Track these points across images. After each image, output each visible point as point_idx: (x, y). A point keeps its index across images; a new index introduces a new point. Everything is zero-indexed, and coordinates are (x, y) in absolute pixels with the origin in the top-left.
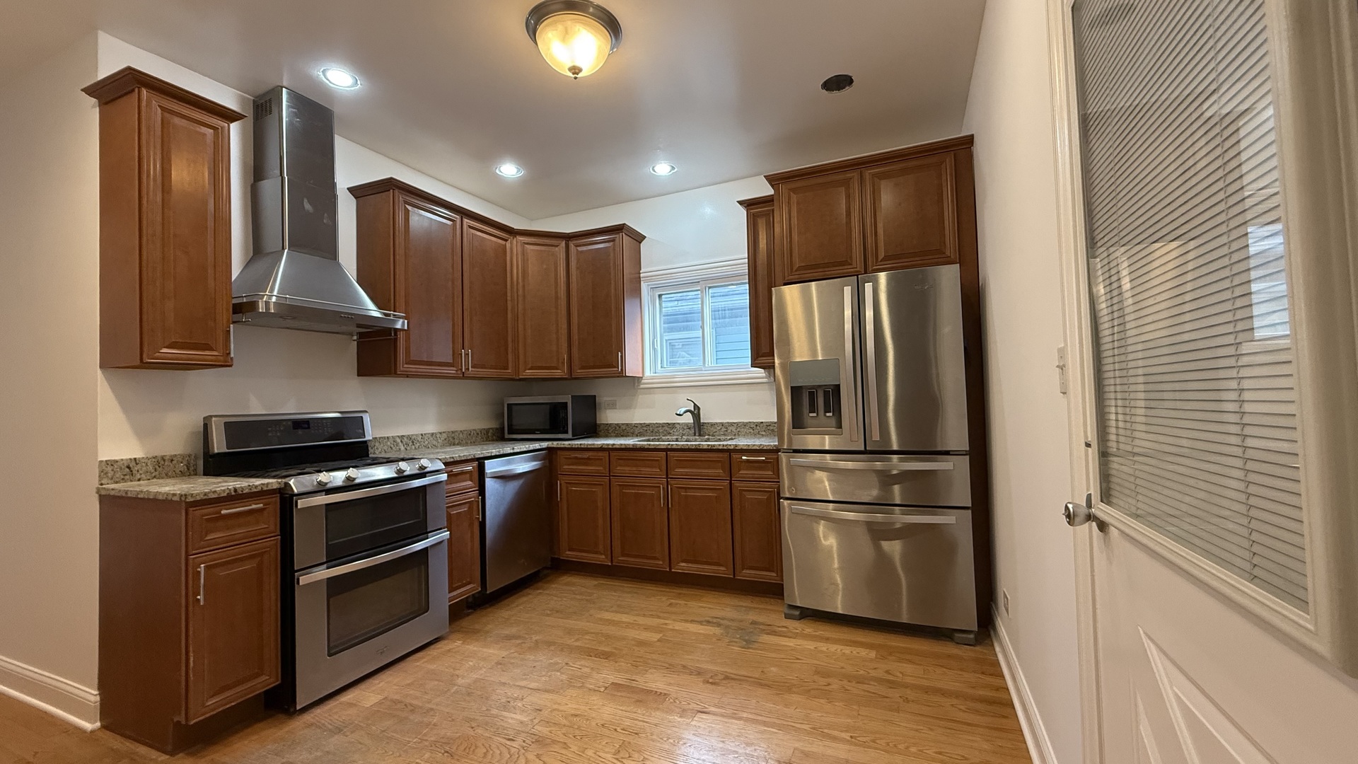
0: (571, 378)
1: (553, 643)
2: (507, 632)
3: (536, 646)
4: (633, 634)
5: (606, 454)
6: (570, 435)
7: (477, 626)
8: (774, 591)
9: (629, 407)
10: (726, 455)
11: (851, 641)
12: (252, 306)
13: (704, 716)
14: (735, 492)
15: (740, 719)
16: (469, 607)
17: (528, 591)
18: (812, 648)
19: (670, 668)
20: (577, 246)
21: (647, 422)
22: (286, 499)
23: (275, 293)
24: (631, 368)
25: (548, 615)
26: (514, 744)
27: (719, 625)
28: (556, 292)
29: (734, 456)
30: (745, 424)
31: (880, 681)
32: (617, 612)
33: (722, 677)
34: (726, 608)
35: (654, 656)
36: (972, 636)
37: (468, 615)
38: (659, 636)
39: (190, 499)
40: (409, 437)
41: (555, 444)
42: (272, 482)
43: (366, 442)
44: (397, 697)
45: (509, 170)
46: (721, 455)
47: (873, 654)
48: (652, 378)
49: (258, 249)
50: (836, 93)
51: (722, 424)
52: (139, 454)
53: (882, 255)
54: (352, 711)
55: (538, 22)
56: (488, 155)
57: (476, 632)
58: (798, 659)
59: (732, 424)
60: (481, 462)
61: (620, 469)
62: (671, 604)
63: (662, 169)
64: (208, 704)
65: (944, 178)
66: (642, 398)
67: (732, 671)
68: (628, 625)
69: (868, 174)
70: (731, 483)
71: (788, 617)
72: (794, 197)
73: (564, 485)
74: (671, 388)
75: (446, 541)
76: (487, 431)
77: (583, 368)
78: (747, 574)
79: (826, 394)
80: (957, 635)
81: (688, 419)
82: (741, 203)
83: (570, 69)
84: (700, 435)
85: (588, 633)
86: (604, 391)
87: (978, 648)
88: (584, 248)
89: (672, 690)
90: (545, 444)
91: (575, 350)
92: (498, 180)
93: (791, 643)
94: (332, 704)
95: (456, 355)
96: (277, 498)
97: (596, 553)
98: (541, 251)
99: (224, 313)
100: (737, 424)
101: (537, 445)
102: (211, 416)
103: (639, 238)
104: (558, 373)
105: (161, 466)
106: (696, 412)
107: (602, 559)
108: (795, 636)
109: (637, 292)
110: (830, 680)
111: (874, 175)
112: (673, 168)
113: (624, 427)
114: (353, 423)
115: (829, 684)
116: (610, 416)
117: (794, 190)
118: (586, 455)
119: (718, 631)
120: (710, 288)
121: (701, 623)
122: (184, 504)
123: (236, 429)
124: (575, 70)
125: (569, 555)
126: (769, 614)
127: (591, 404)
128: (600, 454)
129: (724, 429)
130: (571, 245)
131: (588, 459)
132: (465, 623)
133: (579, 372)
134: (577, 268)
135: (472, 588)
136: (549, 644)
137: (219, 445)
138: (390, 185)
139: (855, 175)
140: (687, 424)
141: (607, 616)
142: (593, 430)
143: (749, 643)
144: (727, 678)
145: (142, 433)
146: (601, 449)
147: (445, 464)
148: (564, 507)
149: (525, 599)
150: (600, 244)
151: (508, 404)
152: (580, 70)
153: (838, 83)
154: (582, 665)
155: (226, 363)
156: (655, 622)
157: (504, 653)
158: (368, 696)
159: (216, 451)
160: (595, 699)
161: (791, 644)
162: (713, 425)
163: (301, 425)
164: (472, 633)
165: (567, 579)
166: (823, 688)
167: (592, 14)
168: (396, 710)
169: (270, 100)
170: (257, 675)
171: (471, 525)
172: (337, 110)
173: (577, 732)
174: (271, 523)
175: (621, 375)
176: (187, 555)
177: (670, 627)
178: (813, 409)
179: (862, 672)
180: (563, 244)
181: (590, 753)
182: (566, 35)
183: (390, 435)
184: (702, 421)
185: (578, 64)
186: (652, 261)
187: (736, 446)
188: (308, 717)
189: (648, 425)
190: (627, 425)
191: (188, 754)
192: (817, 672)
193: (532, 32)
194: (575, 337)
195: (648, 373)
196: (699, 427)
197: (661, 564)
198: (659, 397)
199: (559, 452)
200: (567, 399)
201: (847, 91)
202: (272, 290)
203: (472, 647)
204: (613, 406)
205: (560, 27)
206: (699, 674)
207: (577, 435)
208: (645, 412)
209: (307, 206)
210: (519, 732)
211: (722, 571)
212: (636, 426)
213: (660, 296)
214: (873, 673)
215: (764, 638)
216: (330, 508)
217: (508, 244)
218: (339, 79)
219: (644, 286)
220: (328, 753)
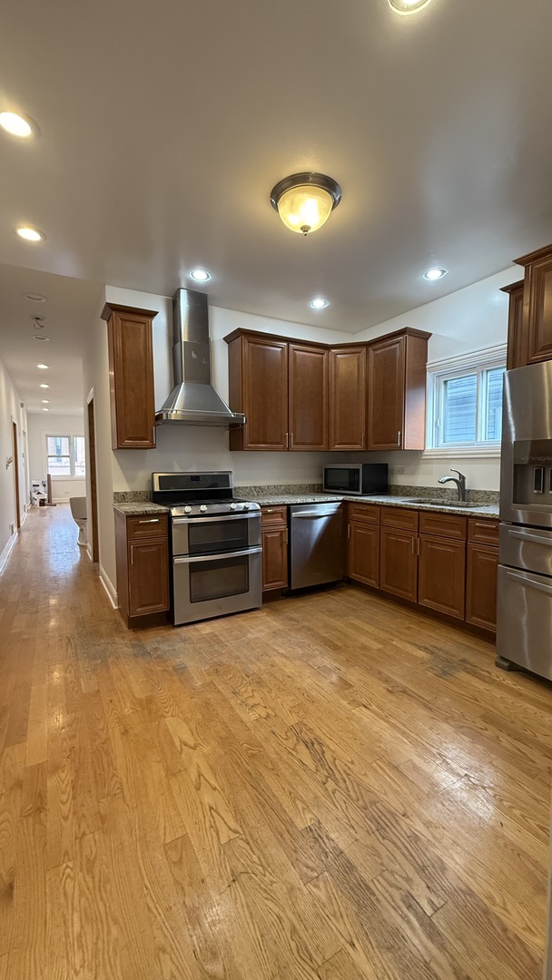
0: (366, 451)
1: (312, 630)
2: (292, 615)
3: (301, 629)
4: (364, 640)
6: (360, 493)
7: (280, 608)
8: (488, 637)
9: (413, 473)
10: (464, 520)
11: (544, 705)
13: (364, 709)
14: (470, 552)
15: (388, 722)
16: (283, 595)
17: (323, 594)
18: (499, 697)
19: (369, 670)
20: (374, 350)
22: (168, 518)
23: (175, 408)
24: (410, 442)
25: (323, 612)
26: (247, 679)
27: (432, 653)
28: (358, 388)
29: (470, 521)
32: (367, 623)
33: (402, 689)
34: (449, 643)
35: (365, 659)
38: (380, 646)
39: (127, 514)
40: (260, 488)
41: (348, 498)
43: (230, 489)
44: (217, 634)
45: (319, 304)
46: (461, 519)
48: (432, 451)
49: (175, 383)
51: (485, 492)
52: (128, 490)
54: (196, 633)
55: (277, 202)
57: (277, 611)
58: (476, 700)
59: (493, 493)
60: (288, 507)
61: (387, 521)
62: (408, 628)
63: (433, 275)
64: (137, 611)
66: (423, 467)
67: (412, 689)
68: (366, 633)
70: (466, 544)
71: (498, 665)
72: (545, 276)
73: (353, 528)
74: (445, 460)
75: (261, 555)
76: (314, 485)
77: (375, 443)
78: (475, 621)
79: (551, 473)
81: (453, 485)
82: (504, 289)
83: (301, 229)
84: (464, 500)
85: (336, 630)
86: (395, 462)
88: (379, 351)
89: (359, 685)
90: (341, 498)
91: (370, 430)
92: (310, 312)
93: (481, 686)
94: (192, 627)
95: (283, 437)
96: (165, 518)
97: (370, 578)
98: (349, 358)
99: (151, 421)
101: (334, 498)
102: (154, 473)
103: (425, 337)
104: (357, 447)
105: (135, 497)
106: (461, 482)
107: (373, 583)
109: (422, 380)
110: (490, 727)
112: (444, 272)
113: (408, 489)
114: (225, 478)
115: (486, 730)
116: (400, 480)
117: (541, 269)
118: (366, 508)
119: (427, 657)
120: (487, 371)
121: (419, 647)
122: (125, 516)
123: (164, 480)
124: (305, 229)
125: (354, 576)
126: (483, 659)
127: (383, 470)
129: (486, 497)
130: (370, 349)
131: (367, 510)
132: (276, 604)
133: (372, 446)
134: (374, 367)
135: (280, 585)
136: (309, 629)
138: (239, 332)
141: (357, 622)
142: (385, 490)
143: (444, 674)
144: (404, 692)
145: (129, 480)
146: (375, 505)
147: (261, 506)
148: (352, 543)
149: (317, 598)
150: (392, 346)
151: (326, 469)
152: (309, 228)
154: (317, 649)
155: (153, 447)
156: (383, 635)
157: (281, 627)
158: (205, 629)
159: (155, 490)
160: (307, 672)
161: (482, 687)
162: (477, 492)
163: (195, 478)
164: (275, 611)
165: (352, 592)
166: (479, 730)
168: (214, 639)
170: (160, 603)
171: (282, 545)
173: (282, 687)
175: (400, 449)
176: (127, 540)
177: (394, 643)
178: (538, 486)
179: (529, 732)
180: (364, 350)
181: (279, 700)
183: (248, 486)
184: (466, 488)
185: (306, 223)
186: (436, 355)
187: (472, 513)
188: (179, 630)
189: (426, 489)
190: (411, 487)
191: (134, 631)
193: (275, 207)
194: (371, 420)
195: (429, 447)
197: (411, 596)
198: (435, 467)
199: (351, 505)
200: (360, 467)
203: (269, 619)
204: (402, 472)
206: (386, 681)
207: (365, 493)
208: (425, 478)
209: (194, 355)
211: (456, 613)
212: (417, 488)
213: (446, 382)
215: (463, 676)
216: (190, 525)
217: (325, 357)
218: (200, 276)
219: (429, 376)
220: (174, 650)
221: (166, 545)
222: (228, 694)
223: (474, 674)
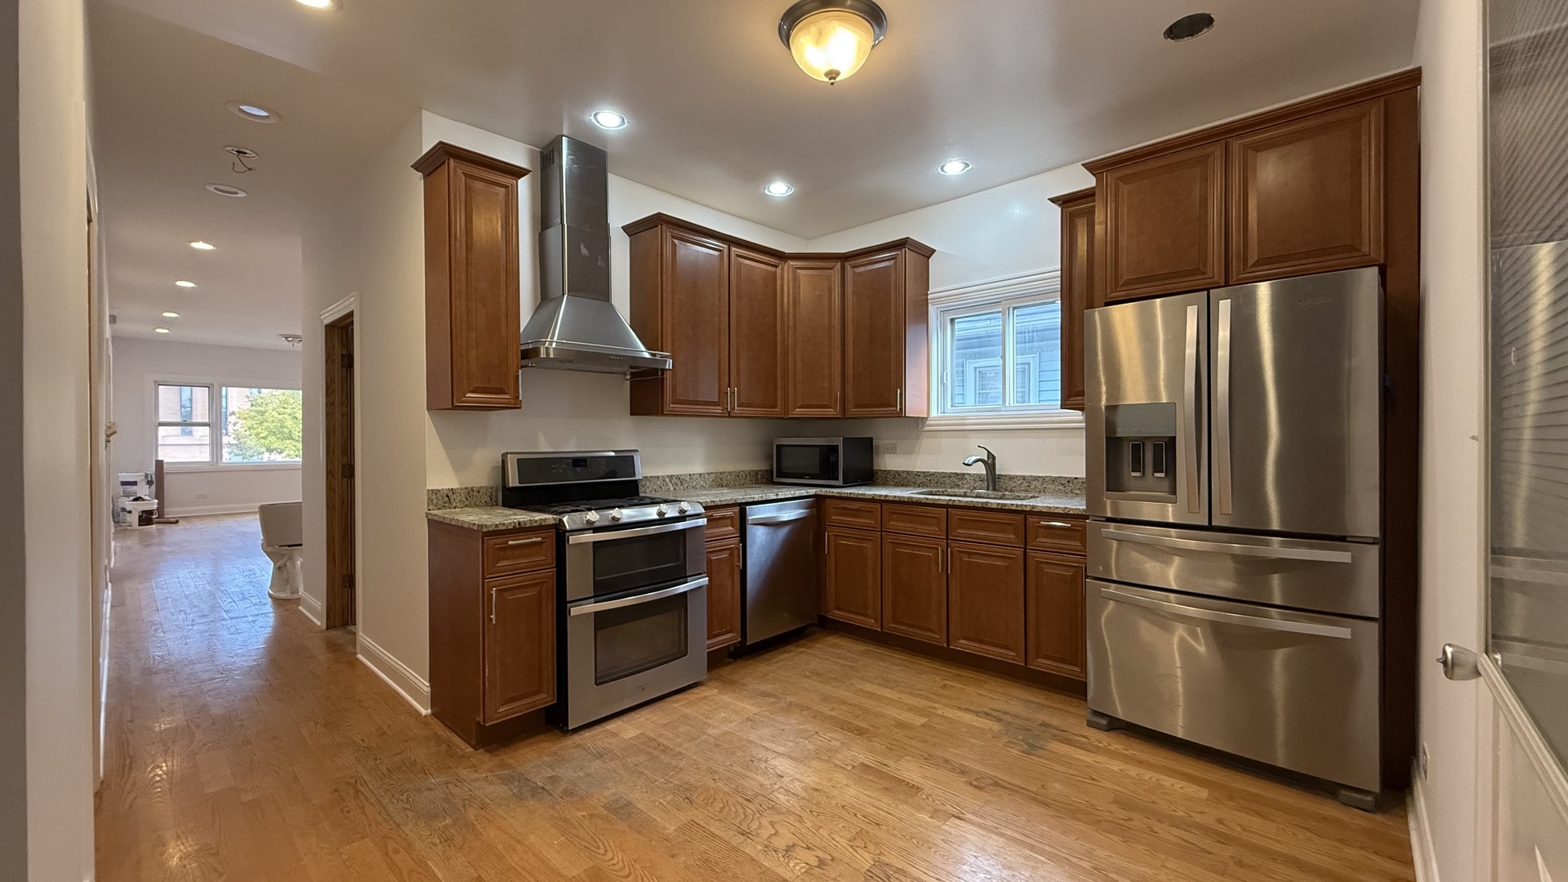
0: (844, 417)
1: (808, 708)
2: (763, 688)
3: (789, 708)
4: (893, 712)
5: (878, 506)
6: (840, 482)
7: (735, 677)
8: (1075, 689)
9: (910, 451)
10: (1020, 517)
11: (1172, 770)
12: (536, 351)
13: (958, 822)
14: (1030, 562)
15: (1002, 835)
16: (730, 656)
17: (791, 647)
18: (1115, 769)
19: (929, 759)
20: (854, 267)
21: (932, 470)
22: (560, 534)
23: (555, 339)
24: (913, 407)
25: (806, 677)
26: (750, 805)
27: (999, 720)
28: (830, 322)
29: (1030, 519)
30: (1054, 480)
31: (1207, 830)
32: (880, 685)
33: (990, 781)
34: (1014, 701)
35: (914, 743)
36: (1369, 798)
37: (729, 663)
38: (923, 720)
39: (485, 530)
40: (678, 477)
41: (823, 491)
42: (549, 518)
43: (636, 481)
44: (652, 735)
45: (779, 189)
46: (1013, 516)
47: (1204, 793)
48: (940, 419)
49: (545, 297)
50: (1187, 41)
51: (1024, 478)
52: (455, 486)
53: (1253, 257)
54: (614, 740)
55: (790, 29)
56: (756, 175)
57: (732, 683)
58: (1093, 779)
59: (1036, 478)
60: (742, 507)
61: (893, 524)
62: (945, 686)
63: (954, 168)
64: (502, 712)
65: (1364, 139)
66: (926, 443)
67: (1004, 778)
68: (891, 702)
69: (1236, 146)
70: (1025, 552)
71: (1090, 724)
72: (1125, 189)
73: (832, 538)
74: (960, 431)
75: (706, 587)
76: (757, 472)
77: (858, 406)
78: (1043, 664)
79: (1157, 449)
80: (1344, 792)
81: (980, 469)
82: (1053, 200)
83: (826, 75)
84: (994, 490)
85: (844, 703)
86: (882, 433)
87: (1379, 817)
88: (862, 269)
89: (928, 785)
90: (812, 491)
91: (849, 387)
92: (765, 198)
93: (1089, 758)
94: (598, 730)
95: (722, 394)
96: (553, 533)
97: (865, 616)
98: (813, 275)
99: (514, 359)
100: (1043, 478)
101: (803, 492)
102: (507, 453)
103: (927, 253)
104: (830, 412)
105: (471, 497)
106: (990, 462)
107: (870, 623)
108: (1097, 750)
109: (923, 316)
110: (1134, 815)
111: (1246, 147)
112: (967, 165)
113: (904, 475)
114: (625, 462)
115: (1130, 819)
116: (890, 462)
117: (1125, 179)
118: (856, 505)
119: (996, 727)
120: (1014, 308)
121: (977, 713)
122: (480, 533)
123: (527, 465)
124: (832, 75)
125: (837, 614)
126: (1067, 718)
127: (866, 447)
128: (872, 505)
129: (1025, 484)
130: (848, 266)
131: (858, 510)
132: (725, 671)
133: (852, 411)
134: (854, 292)
135: (730, 638)
136: (803, 708)
137: (513, 481)
138: (659, 220)
139: (1217, 150)
140: (979, 476)
141: (869, 687)
142: (869, 477)
143: (1032, 748)
144: (996, 784)
145: (459, 466)
146: (873, 500)
147: (705, 508)
148: (832, 562)
149: (786, 655)
150: (882, 263)
151: (777, 445)
152: (838, 73)
153: (1189, 27)
154: (832, 738)
155: (516, 405)
156: (923, 703)
157: (755, 710)
158: (628, 729)
159: (511, 485)
160: (840, 777)
161: (1089, 760)
162: (1011, 478)
163: (579, 462)
164: (728, 684)
165: (833, 640)
166: (1121, 822)
167: (851, 7)
168: (650, 746)
169: (553, 150)
170: (538, 693)
171: (732, 572)
172: (610, 151)
173: (814, 808)
174: (548, 555)
175: (900, 414)
176: (484, 578)
177: (940, 712)
178: (1137, 465)
179: (1181, 814)
180: (839, 265)
181: (824, 832)
182: (819, 38)
183: (660, 474)
184: (997, 473)
185: (835, 67)
186: (942, 280)
187: (1033, 507)
188: (577, 738)
189: (933, 474)
190: (908, 472)
192: (1116, 801)
193: (786, 38)
194: (850, 372)
195: (934, 413)
196: (993, 479)
197: (938, 639)
198: (946, 442)
199: (828, 501)
200: (838, 442)
201: (1205, 35)
202: (552, 337)
203: (727, 698)
204: (892, 450)
205: (813, 29)
206: (963, 773)
207: (848, 483)
208: (929, 458)
209: (584, 251)
210: (756, 795)
211: (1011, 656)
212: (918, 474)
213: (952, 321)
214: (1198, 818)
215: (1055, 746)
216: (597, 545)
217: (779, 270)
218: (609, 120)
219: (932, 310)
220: (589, 775)
221: (553, 583)
222: (737, 840)
223: (1069, 742)
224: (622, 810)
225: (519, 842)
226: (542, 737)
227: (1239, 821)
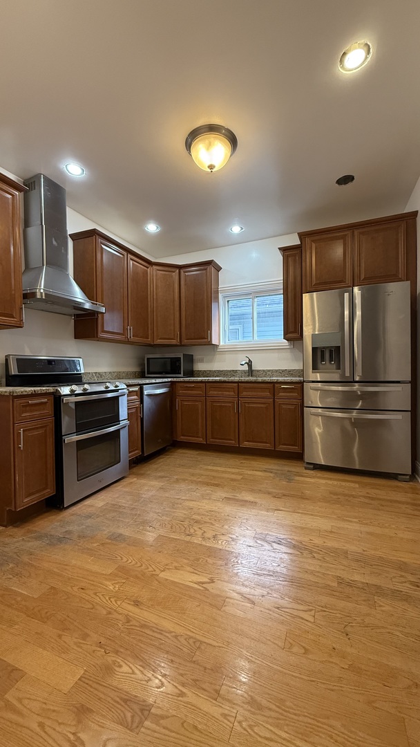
0: (181, 345)
1: (187, 480)
2: (159, 474)
3: (177, 481)
4: (227, 476)
5: (204, 385)
6: (182, 375)
7: (142, 472)
8: (298, 456)
9: (211, 361)
10: (272, 385)
11: (343, 480)
12: (34, 294)
13: (279, 512)
14: (276, 405)
15: (299, 513)
16: (134, 463)
17: (162, 456)
19: (252, 491)
20: (185, 272)
21: (221, 369)
22: (58, 398)
23: (42, 287)
24: (214, 342)
25: (178, 467)
26: (184, 523)
27: (271, 472)
28: (173, 298)
29: (276, 385)
30: (277, 371)
31: (365, 497)
33: (282, 495)
34: (273, 465)
35: (242, 486)
36: (408, 477)
37: (135, 467)
38: (241, 477)
39: (15, 394)
40: (99, 373)
41: (175, 379)
42: (51, 389)
43: (80, 374)
44: (113, 503)
45: (152, 228)
46: (269, 385)
47: (357, 486)
48: (223, 346)
50: (343, 186)
51: (264, 371)
53: (363, 277)
54: (93, 508)
56: (141, 219)
57: (142, 474)
58: (318, 488)
59: (269, 371)
60: (141, 386)
61: (212, 393)
63: (236, 229)
64: (25, 501)
65: (400, 235)
66: (218, 357)
67: (286, 493)
68: (223, 472)
69: (356, 232)
70: (274, 400)
71: (306, 468)
72: (314, 245)
73: (180, 401)
74: (234, 351)
75: (127, 427)
76: (136, 372)
77: (187, 339)
78: (282, 448)
79: (331, 352)
80: (400, 477)
81: (246, 368)
82: (279, 249)
83: (209, 167)
84: (253, 375)
85: (202, 475)
86: (197, 353)
87: (411, 483)
88: (189, 274)
89: (257, 500)
90: (170, 380)
91: (183, 330)
92: (145, 233)
93: (311, 480)
94: (80, 505)
95: (125, 329)
96: (52, 398)
97: (198, 437)
98: (165, 274)
99: (19, 299)
100: (272, 370)
101: (166, 380)
102: (10, 355)
103: (218, 269)
104: (174, 342)
106: (250, 364)
107: (200, 440)
108: (314, 477)
109: (217, 298)
110: (339, 497)
111: (360, 233)
112: (242, 229)
113: (208, 372)
114: (73, 364)
116: (200, 367)
117: (313, 241)
118: (192, 385)
119: (272, 475)
120: (257, 297)
121: (261, 471)
122: (11, 397)
123: (23, 363)
124: (211, 167)
125: (182, 438)
126: (297, 468)
127: (190, 359)
128: (201, 384)
130: (182, 271)
131: (194, 387)
132: (135, 470)
133: (185, 342)
134: (185, 285)
135: (138, 453)
136: (184, 480)
137: (14, 371)
138: (93, 233)
139: (349, 233)
140: (244, 371)
141: (210, 467)
142: (192, 373)
143: (290, 480)
144: (284, 495)
146: (201, 382)
147: (127, 386)
148: (179, 413)
149: (162, 460)
150: (194, 272)
151: (148, 359)
152: (214, 167)
153: (346, 180)
154: (207, 490)
155: (19, 326)
156: (236, 470)
157: (162, 484)
158: (99, 502)
159: (13, 373)
160: (219, 504)
162: (258, 371)
163: (51, 363)
164: (140, 475)
165: (180, 451)
166: (336, 500)
167: (224, 134)
168: (115, 508)
169: (34, 182)
170: (45, 489)
171: (137, 419)
172: (67, 189)
173: (216, 518)
174: (49, 410)
175: (210, 344)
176: (14, 424)
177: (246, 473)
178: (323, 359)
179: (354, 493)
180: (178, 271)
182: (209, 146)
183: (90, 372)
184: (252, 369)
185: (213, 163)
186: (226, 281)
189: (222, 371)
190: (210, 371)
192: (331, 493)
193: (188, 146)
194: (183, 322)
195: (221, 344)
196: (251, 371)
197: (234, 443)
198: (227, 356)
199: (177, 384)
200: (180, 356)
201: (350, 185)
202: (40, 286)
203: (143, 481)
204: (202, 361)
205: (207, 142)
206: (269, 493)
207: (186, 375)
208: (220, 364)
209: (54, 243)
210: (185, 518)
211: (268, 446)
212: (215, 371)
213: (228, 301)
214: (360, 494)
215: (297, 478)
216: (77, 403)
217: (149, 270)
218: (74, 170)
219: (220, 296)
223: (302, 476)
224: (117, 538)
225: (67, 565)
226: (46, 514)
227: (373, 492)
